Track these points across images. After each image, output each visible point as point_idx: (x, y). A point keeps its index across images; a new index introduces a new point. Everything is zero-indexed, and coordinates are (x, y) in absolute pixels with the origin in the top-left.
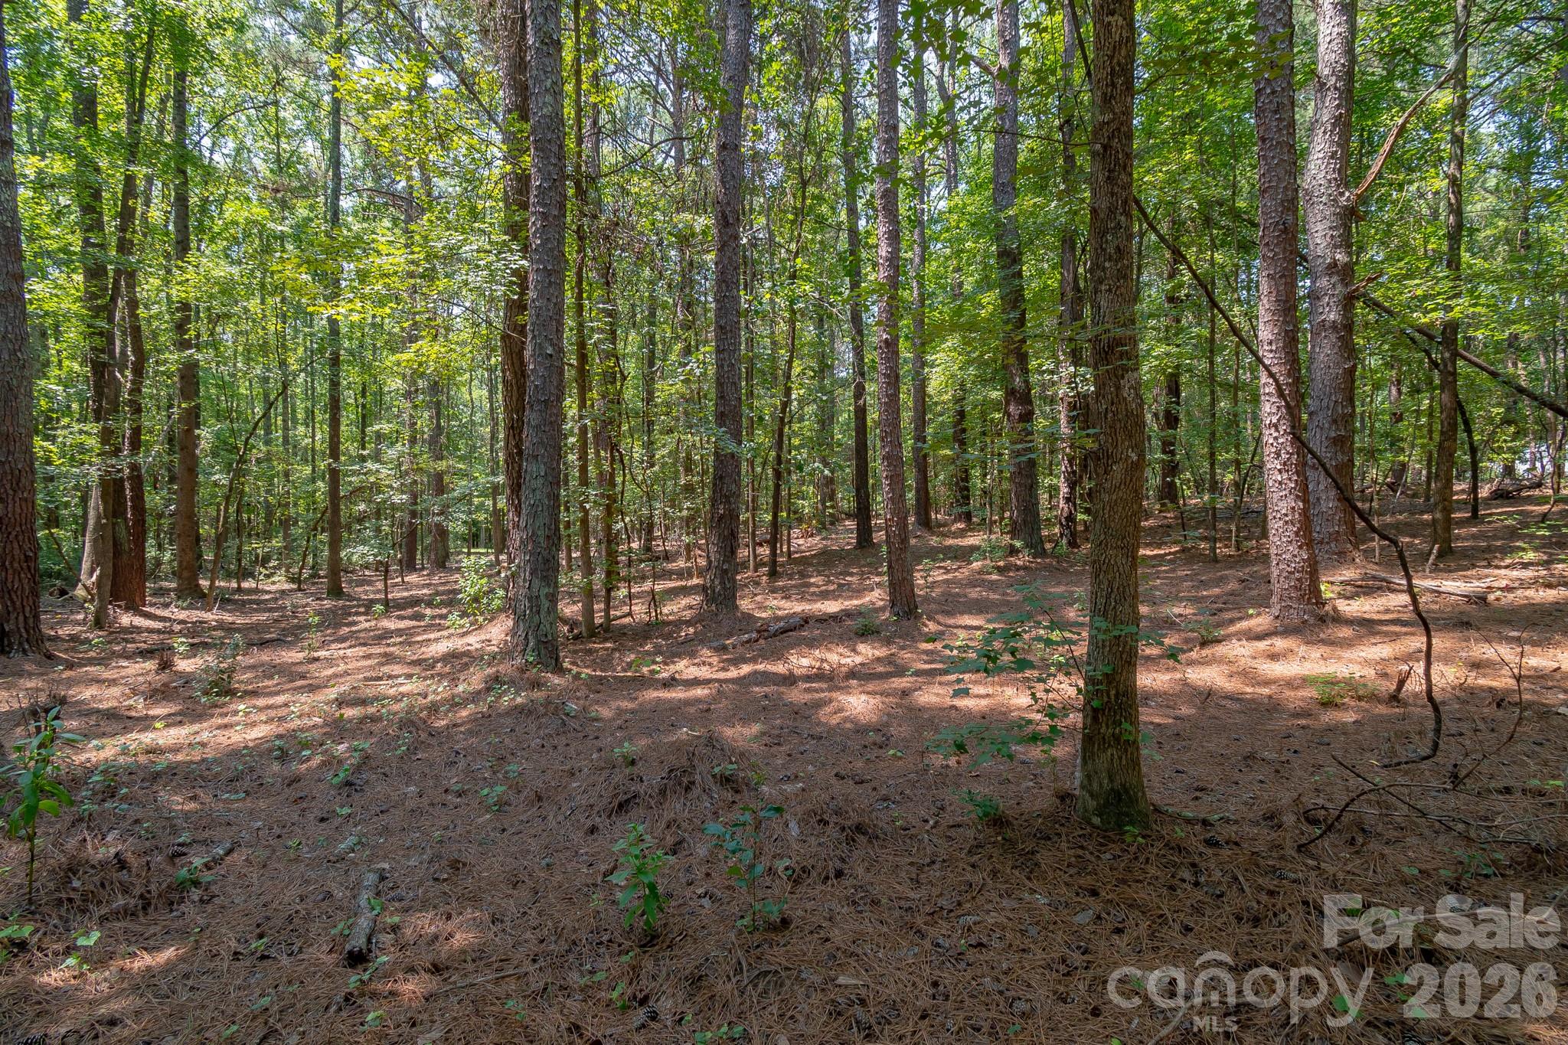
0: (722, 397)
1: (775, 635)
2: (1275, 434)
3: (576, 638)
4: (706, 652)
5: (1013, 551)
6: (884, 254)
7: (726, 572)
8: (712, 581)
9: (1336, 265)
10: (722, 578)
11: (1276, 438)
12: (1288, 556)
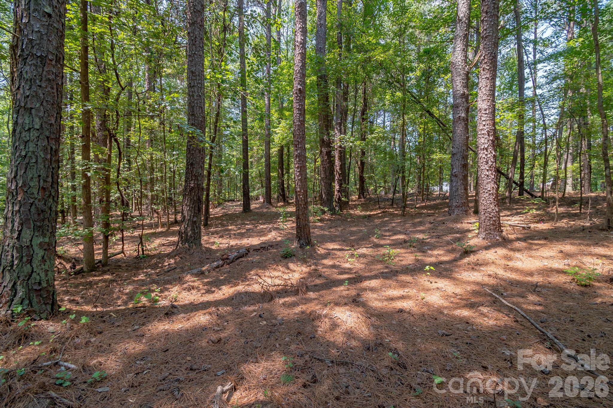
0: (193, 115)
1: (233, 262)
2: (486, 153)
3: (76, 273)
4: (189, 278)
5: (324, 212)
6: (299, 40)
7: (195, 222)
8: (186, 229)
9: (464, 94)
10: (193, 226)
11: (486, 155)
12: (490, 210)
